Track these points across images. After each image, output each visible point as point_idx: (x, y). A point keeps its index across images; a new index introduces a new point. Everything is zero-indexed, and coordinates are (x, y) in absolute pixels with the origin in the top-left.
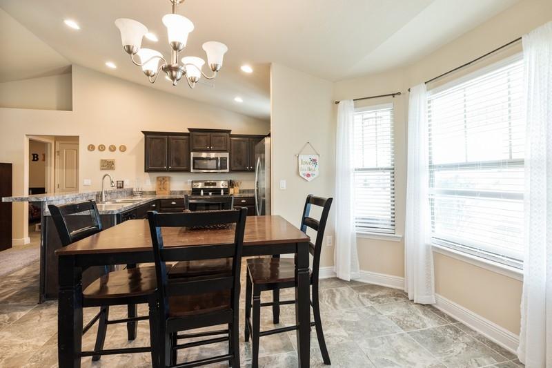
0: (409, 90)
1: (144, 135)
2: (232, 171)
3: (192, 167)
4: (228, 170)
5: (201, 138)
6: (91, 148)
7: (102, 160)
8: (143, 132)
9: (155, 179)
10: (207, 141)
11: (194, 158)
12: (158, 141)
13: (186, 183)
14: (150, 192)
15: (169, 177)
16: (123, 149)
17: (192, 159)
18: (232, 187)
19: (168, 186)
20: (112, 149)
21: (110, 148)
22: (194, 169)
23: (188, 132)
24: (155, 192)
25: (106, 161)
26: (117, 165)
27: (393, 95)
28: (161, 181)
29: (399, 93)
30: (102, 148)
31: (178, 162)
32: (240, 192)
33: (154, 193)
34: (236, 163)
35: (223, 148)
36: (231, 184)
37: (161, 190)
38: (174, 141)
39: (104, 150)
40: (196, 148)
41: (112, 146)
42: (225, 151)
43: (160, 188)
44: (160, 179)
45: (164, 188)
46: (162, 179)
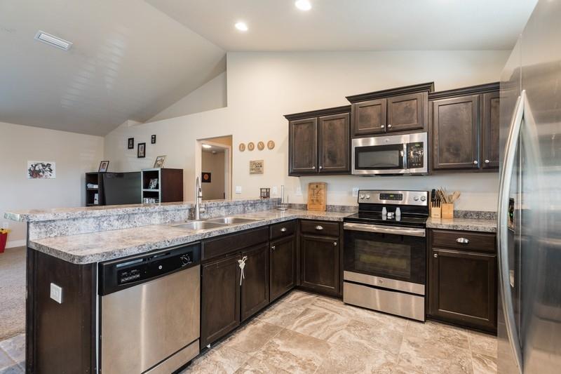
1: (287, 121)
2: (434, 170)
3: (353, 166)
4: (424, 170)
5: (370, 111)
6: (242, 148)
7: (251, 162)
8: (287, 117)
9: (307, 186)
10: (380, 115)
11: (356, 149)
12: (304, 127)
13: (351, 193)
14: (300, 205)
15: (326, 184)
16: (272, 145)
17: (353, 151)
18: (438, 205)
19: (323, 198)
20: (261, 147)
21: (258, 146)
22: (358, 168)
23: (349, 103)
24: (307, 205)
25: (254, 163)
26: (265, 167)
28: (314, 189)
30: (251, 147)
31: (333, 158)
32: (456, 215)
33: (305, 207)
34: (446, 154)
35: (415, 124)
36: (435, 197)
37: (313, 204)
38: (327, 124)
39: (253, 149)
40: (361, 130)
41: (260, 143)
42: (420, 129)
43: (313, 200)
44: (312, 186)
45: (317, 200)
46: (315, 186)
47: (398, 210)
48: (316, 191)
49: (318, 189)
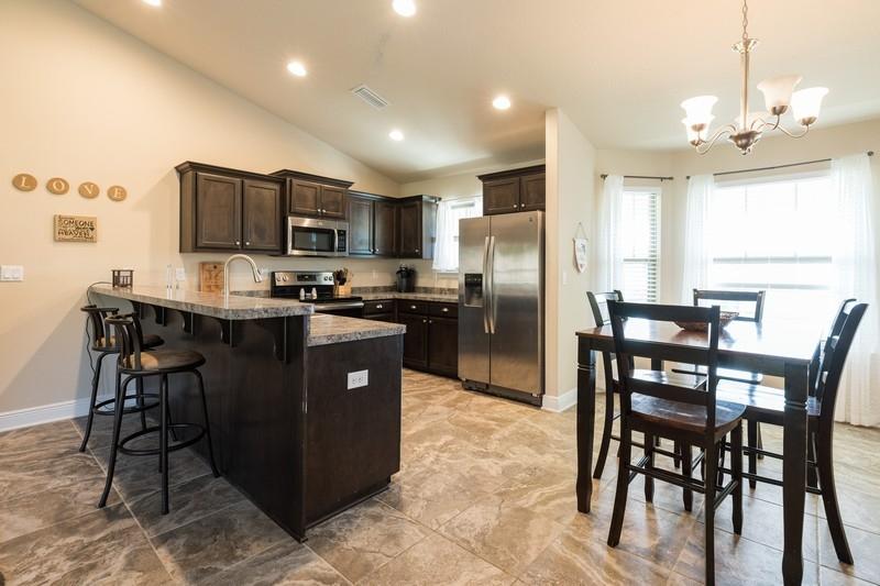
0: (688, 178)
2: (350, 254)
3: (290, 245)
5: (305, 191)
6: (24, 183)
9: (196, 267)
10: (316, 199)
11: (293, 227)
12: (221, 187)
16: (118, 194)
17: (290, 229)
20: (89, 191)
22: (293, 248)
25: (71, 221)
26: (102, 230)
27: (662, 179)
28: (210, 271)
29: (671, 178)
30: (58, 187)
31: (261, 233)
32: (352, 290)
34: (355, 242)
35: (341, 213)
36: (340, 277)
37: (211, 291)
38: (253, 192)
39: (65, 191)
40: (299, 209)
41: (89, 184)
42: (342, 219)
43: (209, 287)
44: (207, 267)
45: (217, 286)
46: (212, 266)
47: (314, 289)
48: (213, 274)
49: (217, 271)
